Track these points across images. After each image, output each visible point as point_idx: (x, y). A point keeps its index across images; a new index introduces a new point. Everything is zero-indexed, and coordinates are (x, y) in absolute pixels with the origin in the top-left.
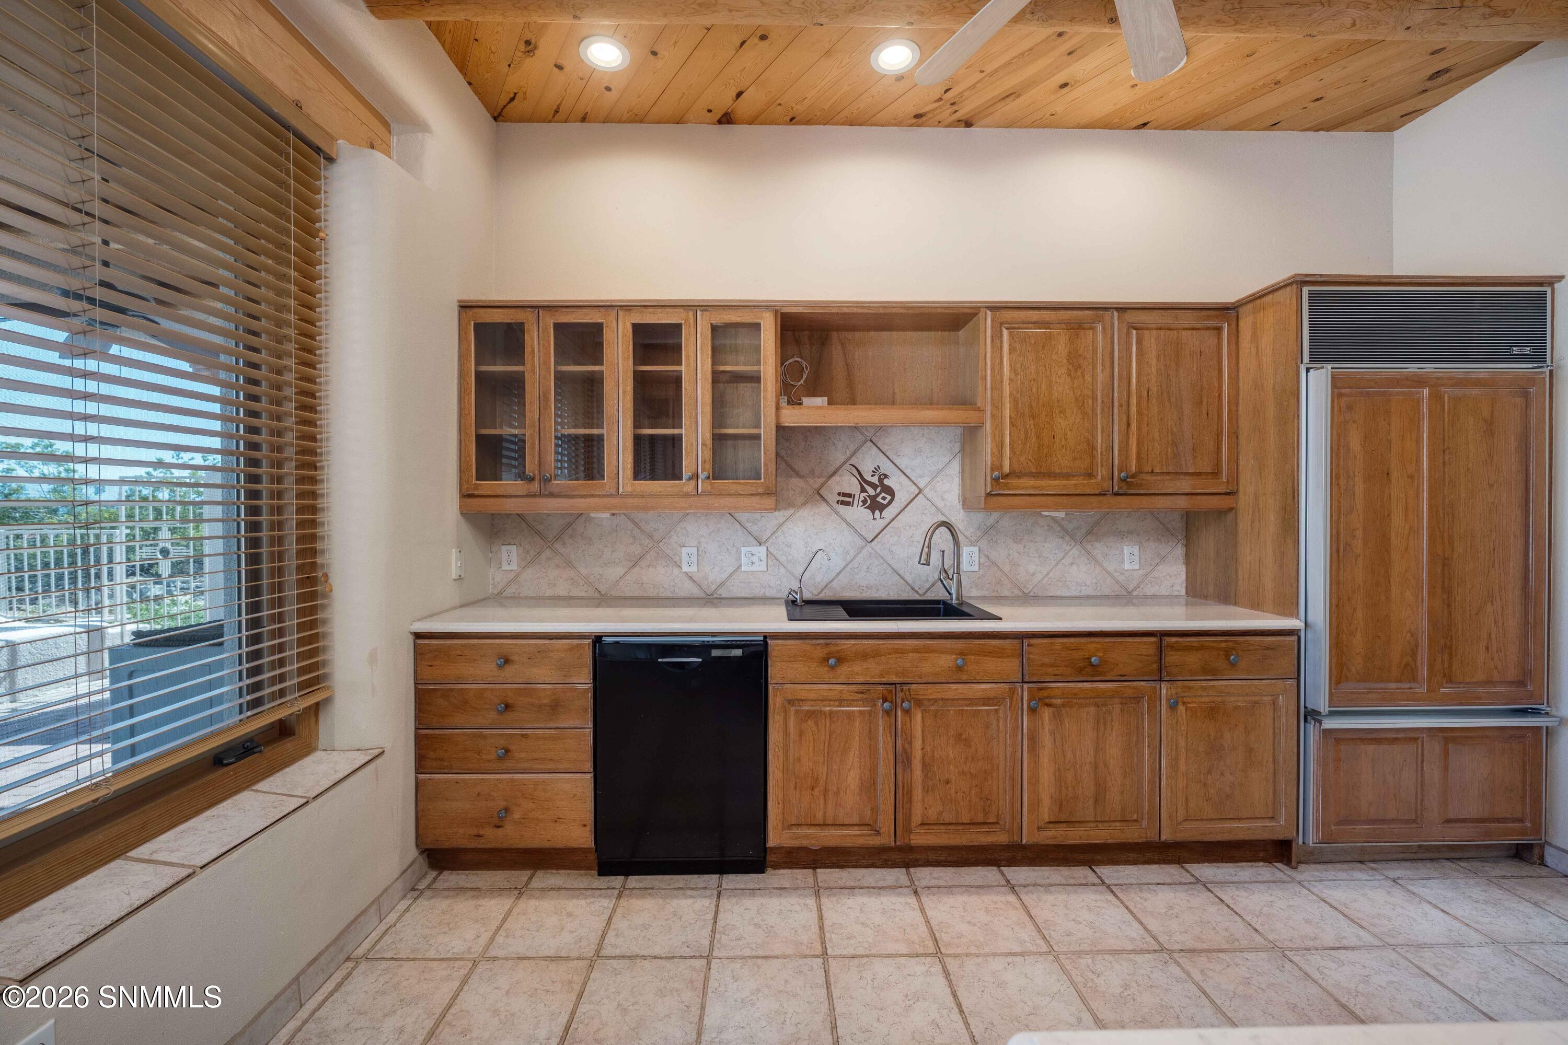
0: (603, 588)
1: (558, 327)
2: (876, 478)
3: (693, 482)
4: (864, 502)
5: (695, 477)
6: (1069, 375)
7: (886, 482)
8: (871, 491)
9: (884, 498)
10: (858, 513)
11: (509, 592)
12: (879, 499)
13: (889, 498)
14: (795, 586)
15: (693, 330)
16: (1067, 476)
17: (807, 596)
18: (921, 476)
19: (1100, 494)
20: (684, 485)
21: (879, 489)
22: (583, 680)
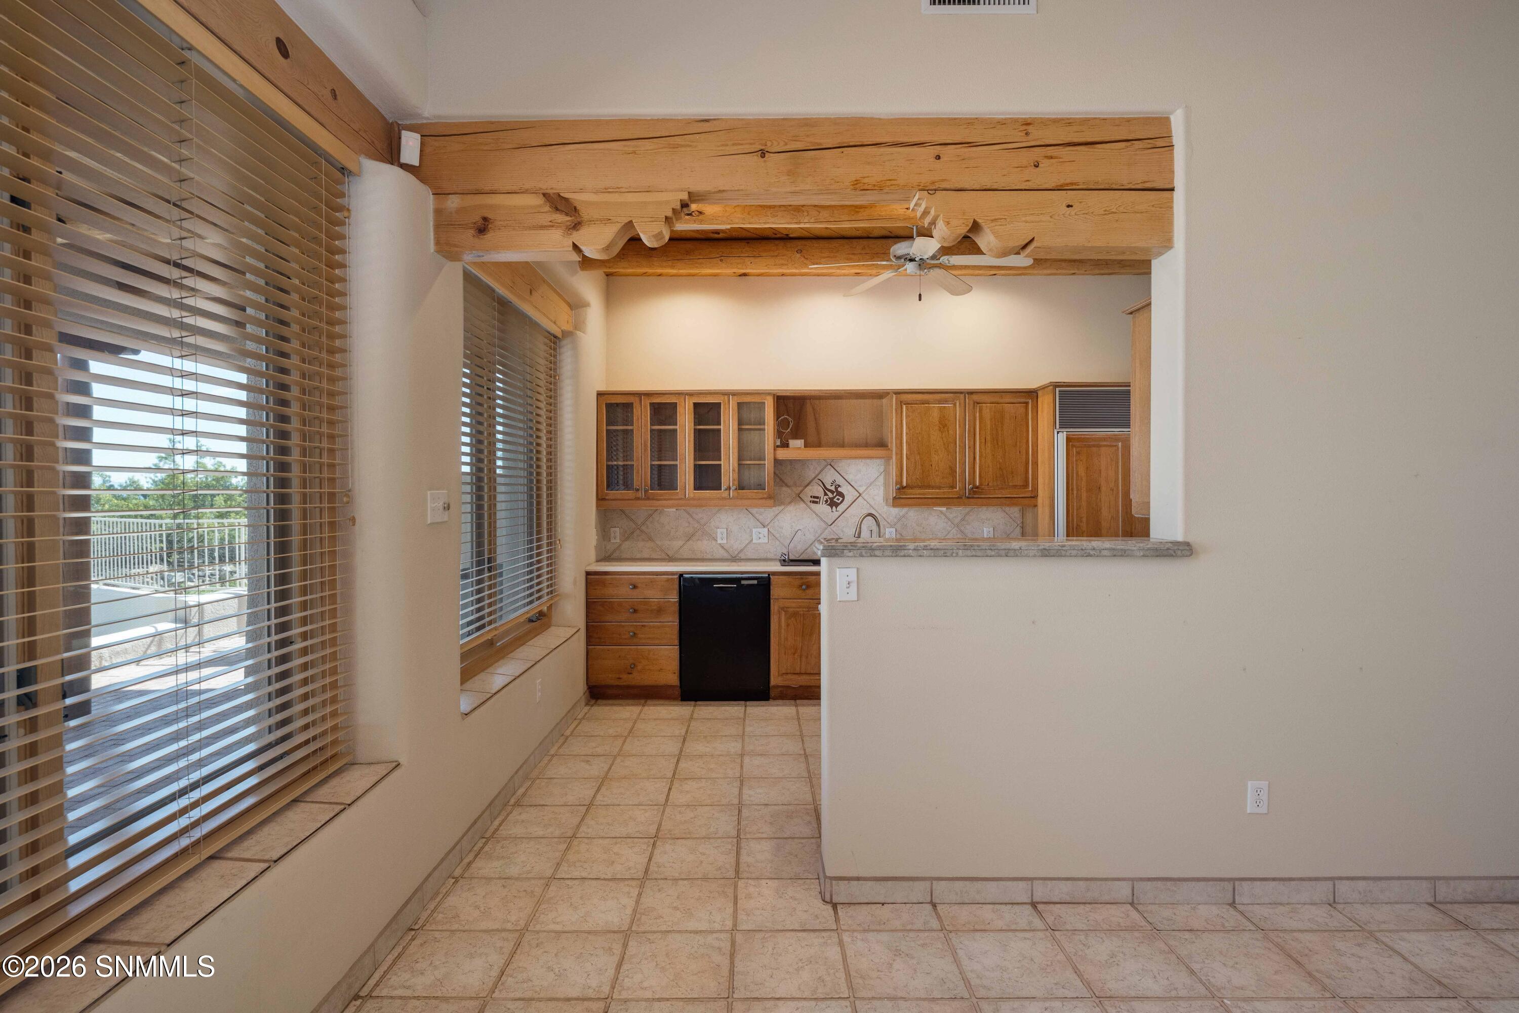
0: (669, 553)
1: (652, 404)
2: (834, 487)
3: (728, 491)
4: (826, 501)
5: (729, 488)
6: (940, 430)
7: (839, 489)
8: (830, 495)
9: (838, 499)
10: (823, 508)
11: (615, 555)
12: (835, 500)
13: (841, 499)
14: (785, 551)
15: (727, 406)
16: (939, 488)
17: (792, 557)
18: (860, 486)
19: (958, 498)
20: (723, 493)
21: (835, 494)
22: (674, 598)
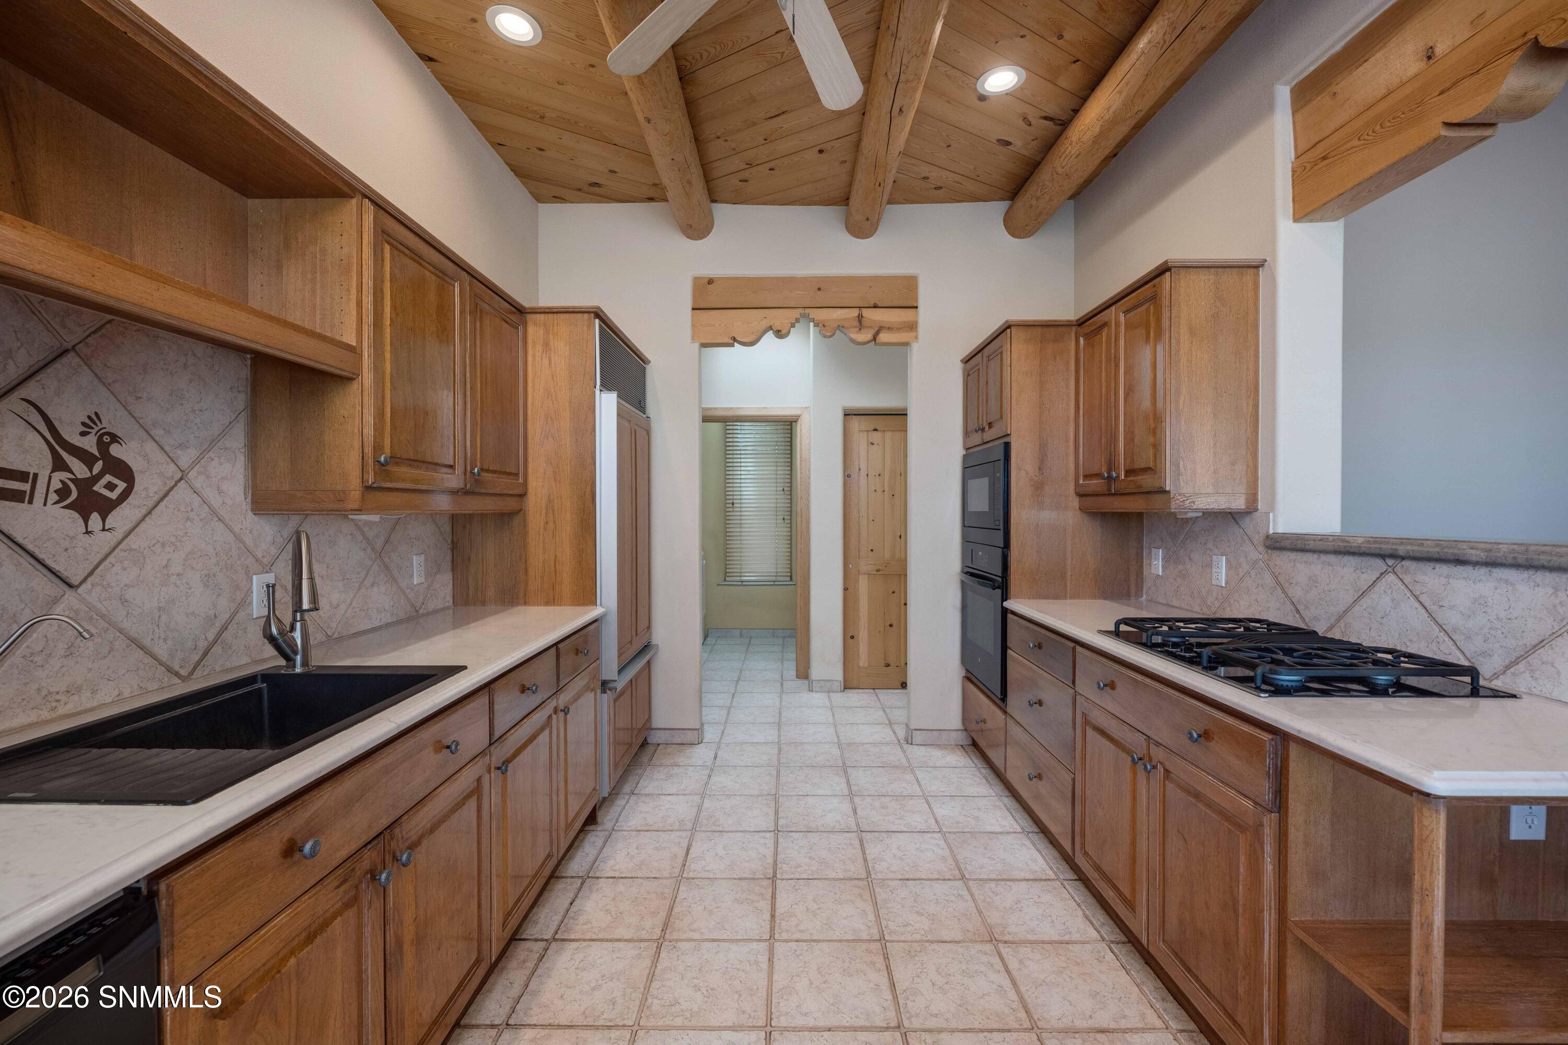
2: (91, 440)
4: (63, 492)
7: (114, 450)
8: (79, 469)
9: (111, 487)
10: (48, 519)
18: (182, 446)
21: (98, 466)
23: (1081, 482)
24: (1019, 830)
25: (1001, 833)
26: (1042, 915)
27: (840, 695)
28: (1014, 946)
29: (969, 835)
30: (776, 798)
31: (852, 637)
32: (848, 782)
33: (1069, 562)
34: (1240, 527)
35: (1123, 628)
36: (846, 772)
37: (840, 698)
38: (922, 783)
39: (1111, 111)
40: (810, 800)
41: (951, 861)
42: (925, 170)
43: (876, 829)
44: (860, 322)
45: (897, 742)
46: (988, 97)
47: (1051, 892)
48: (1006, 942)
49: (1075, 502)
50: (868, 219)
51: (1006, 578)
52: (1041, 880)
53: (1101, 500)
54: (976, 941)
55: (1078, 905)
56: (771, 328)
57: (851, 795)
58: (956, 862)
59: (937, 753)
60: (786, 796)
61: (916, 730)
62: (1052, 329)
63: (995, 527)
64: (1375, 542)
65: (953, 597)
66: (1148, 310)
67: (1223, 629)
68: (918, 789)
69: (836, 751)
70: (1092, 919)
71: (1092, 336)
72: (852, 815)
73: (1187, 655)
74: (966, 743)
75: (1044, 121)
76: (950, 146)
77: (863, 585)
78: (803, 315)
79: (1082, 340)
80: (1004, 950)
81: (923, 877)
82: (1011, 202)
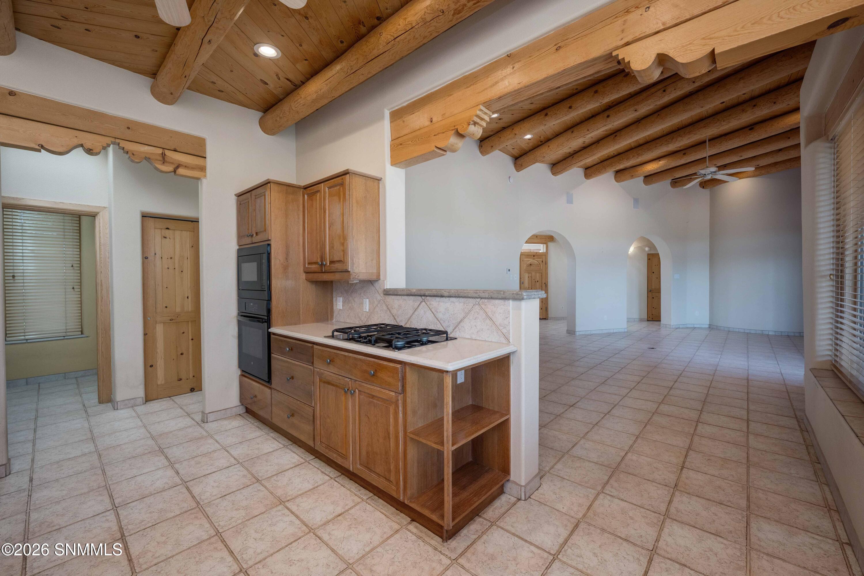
23: (307, 266)
24: (282, 446)
25: (273, 451)
26: (303, 480)
27: (143, 406)
28: (293, 500)
29: (256, 459)
30: (107, 487)
31: (151, 366)
32: (166, 457)
33: (301, 306)
34: (374, 286)
35: (336, 333)
36: (163, 452)
37: (142, 409)
38: (220, 441)
39: (322, 91)
40: (139, 479)
41: (249, 476)
42: (214, 78)
43: (196, 477)
44: (164, 158)
45: (196, 424)
46: (260, 56)
47: (304, 468)
48: (288, 501)
49: (303, 276)
50: (172, 94)
51: (269, 316)
52: (298, 465)
53: (316, 275)
54: (273, 508)
55: (318, 469)
56: (82, 146)
57: (171, 465)
58: (252, 475)
59: (226, 422)
60: (116, 483)
61: (210, 413)
62: (292, 188)
63: (262, 289)
64: (419, 291)
65: (233, 330)
66: (339, 189)
67: (374, 329)
68: (218, 446)
69: (151, 442)
70: (325, 472)
71: (311, 196)
72: (176, 475)
73: (365, 341)
74: (242, 412)
75: (286, 80)
76: (232, 71)
77: (160, 329)
78: (114, 143)
79: (306, 196)
80: (287, 504)
81: (235, 490)
82: (263, 114)
